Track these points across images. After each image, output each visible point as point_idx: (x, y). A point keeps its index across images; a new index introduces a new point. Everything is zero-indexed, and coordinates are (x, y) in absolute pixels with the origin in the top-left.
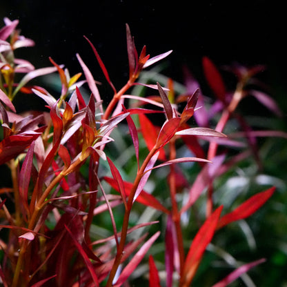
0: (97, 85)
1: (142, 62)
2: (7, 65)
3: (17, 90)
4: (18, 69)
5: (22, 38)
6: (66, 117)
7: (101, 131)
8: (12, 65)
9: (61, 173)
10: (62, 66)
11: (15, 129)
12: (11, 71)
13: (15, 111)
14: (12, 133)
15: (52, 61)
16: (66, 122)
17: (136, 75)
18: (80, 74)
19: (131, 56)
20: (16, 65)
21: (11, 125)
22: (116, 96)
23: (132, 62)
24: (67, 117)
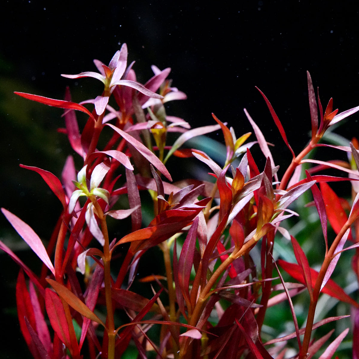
0: (269, 147)
1: (328, 118)
2: (158, 123)
3: (170, 153)
4: (171, 128)
5: (175, 89)
6: (235, 187)
7: (281, 203)
8: (164, 123)
9: (231, 256)
10: (225, 124)
11: (172, 202)
12: (164, 130)
13: (171, 180)
14: (168, 207)
15: (215, 117)
16: (235, 193)
17: (320, 134)
18: (249, 134)
19: (313, 111)
20: (169, 123)
21: (167, 197)
22: (295, 160)
23: (315, 119)
24: (237, 187)
